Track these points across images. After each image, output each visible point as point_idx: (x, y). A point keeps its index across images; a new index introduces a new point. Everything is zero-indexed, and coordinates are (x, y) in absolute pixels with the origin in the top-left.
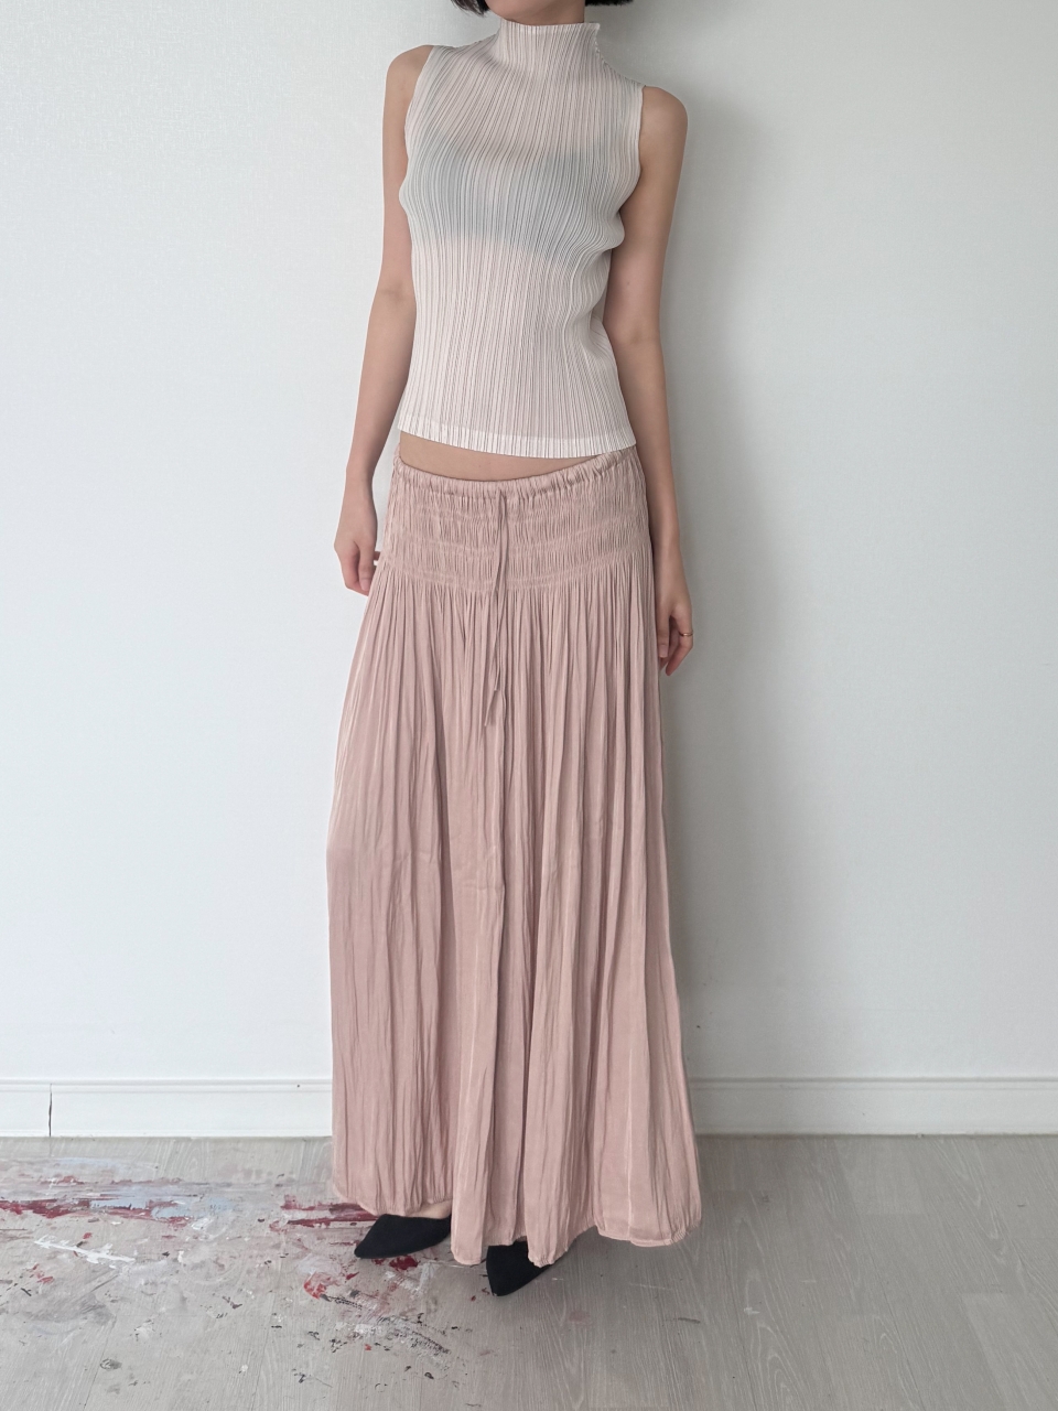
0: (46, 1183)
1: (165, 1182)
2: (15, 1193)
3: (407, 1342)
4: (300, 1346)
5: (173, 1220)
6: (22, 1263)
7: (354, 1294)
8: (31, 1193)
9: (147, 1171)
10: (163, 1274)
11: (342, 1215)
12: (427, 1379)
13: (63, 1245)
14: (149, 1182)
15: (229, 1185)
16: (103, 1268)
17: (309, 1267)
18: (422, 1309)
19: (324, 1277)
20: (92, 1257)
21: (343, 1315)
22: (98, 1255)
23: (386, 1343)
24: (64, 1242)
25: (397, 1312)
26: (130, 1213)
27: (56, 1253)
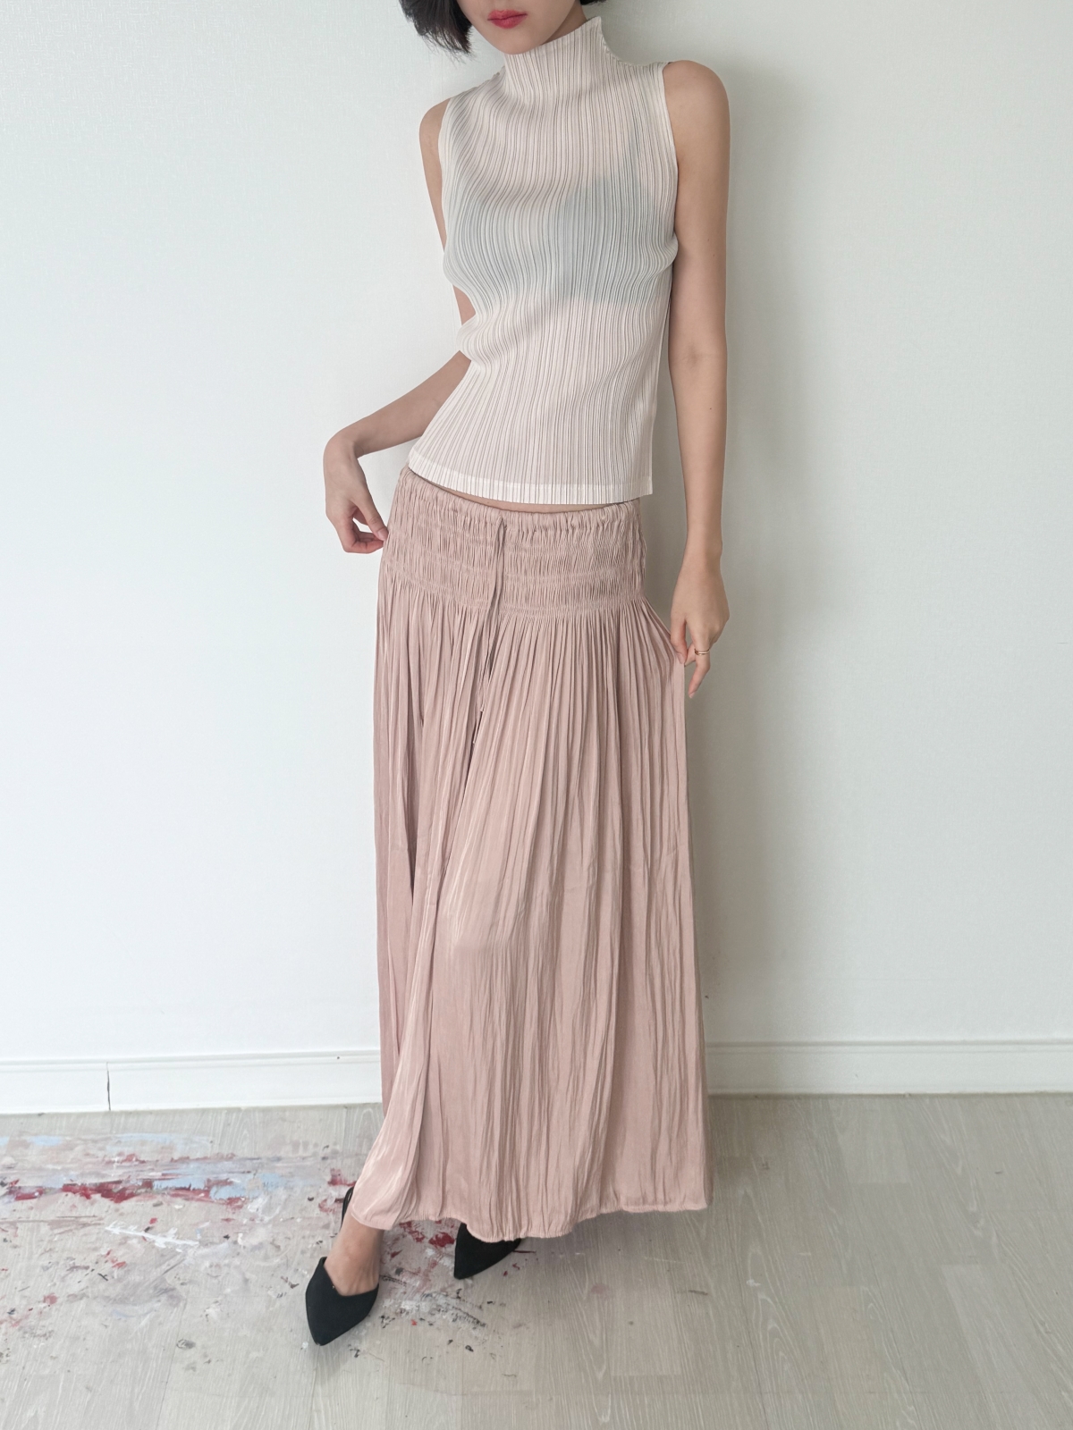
0: (110, 1163)
1: (221, 1158)
2: (82, 1175)
3: (448, 1317)
5: (231, 1201)
7: (399, 1270)
8: (97, 1175)
9: (203, 1145)
10: (226, 1257)
12: (467, 1351)
13: (132, 1231)
14: (205, 1158)
15: (279, 1159)
16: (169, 1253)
20: (160, 1242)
21: (390, 1293)
22: (165, 1240)
23: (431, 1319)
24: (133, 1228)
25: (437, 1288)
26: (190, 1195)
27: (126, 1239)
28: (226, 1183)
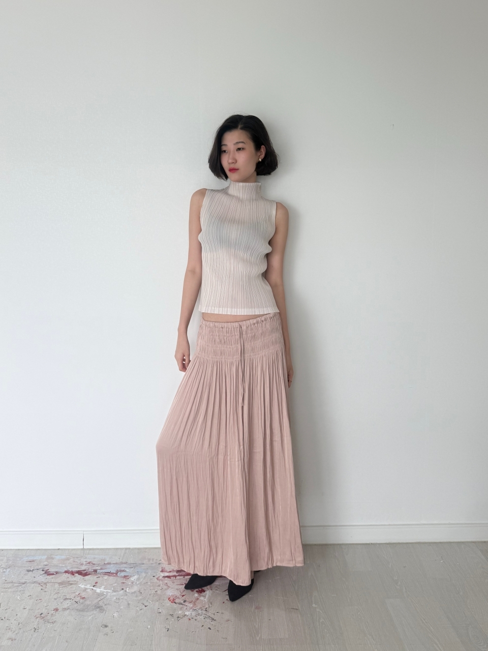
0: (82, 564)
1: (122, 563)
2: (72, 568)
3: (202, 617)
4: (167, 619)
5: (125, 577)
6: (74, 593)
7: (185, 601)
8: (77, 568)
9: (116, 559)
10: (122, 596)
11: (180, 574)
12: (209, 629)
13: (88, 586)
14: (117, 563)
15: (143, 564)
16: (101, 594)
17: (170, 593)
18: (207, 606)
19: (175, 596)
20: (98, 590)
21: (181, 609)
22: (100, 590)
23: (195, 618)
24: (89, 585)
25: (198, 607)
26: (111, 574)
27: (86, 589)
28: (124, 571)
